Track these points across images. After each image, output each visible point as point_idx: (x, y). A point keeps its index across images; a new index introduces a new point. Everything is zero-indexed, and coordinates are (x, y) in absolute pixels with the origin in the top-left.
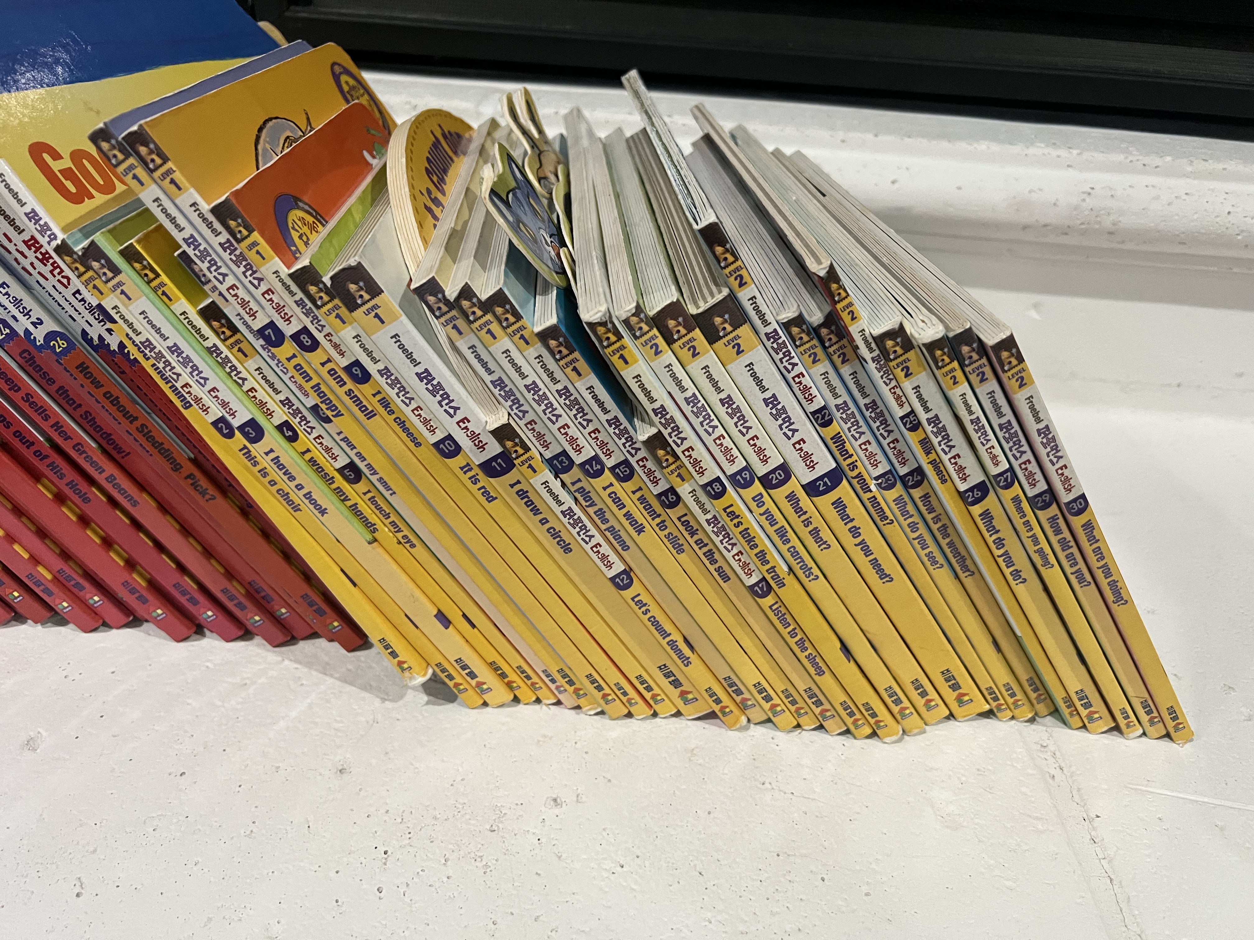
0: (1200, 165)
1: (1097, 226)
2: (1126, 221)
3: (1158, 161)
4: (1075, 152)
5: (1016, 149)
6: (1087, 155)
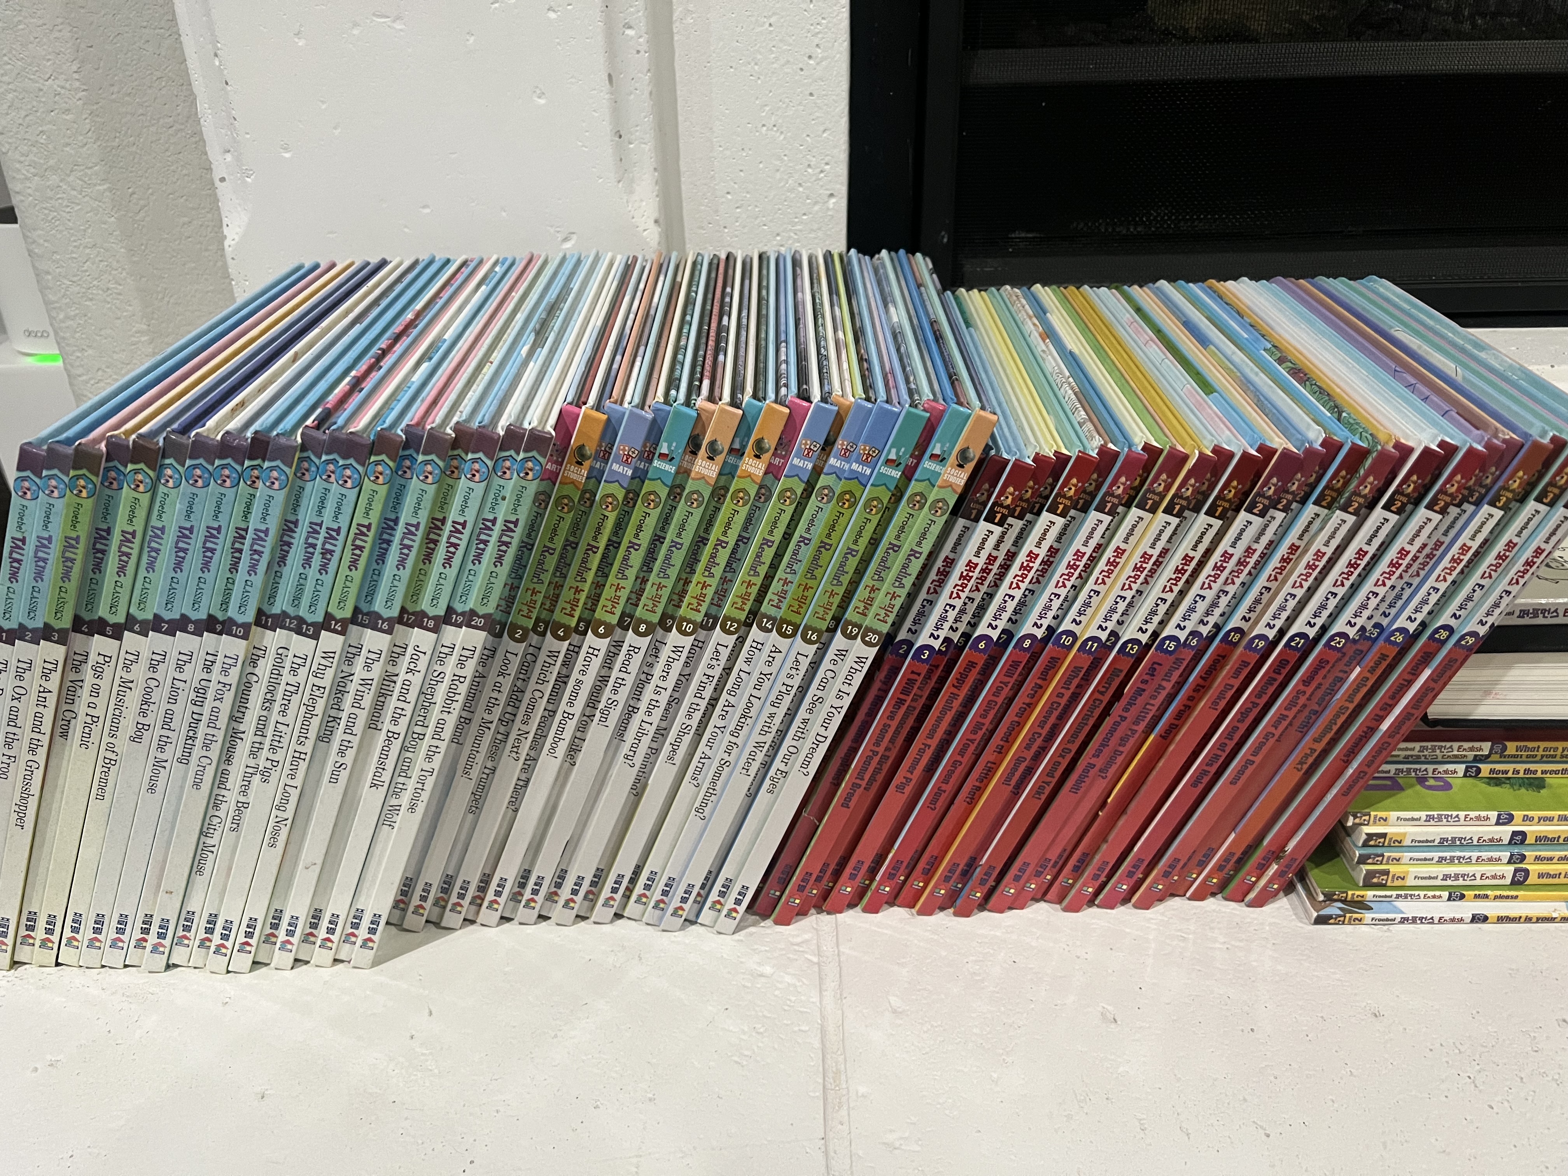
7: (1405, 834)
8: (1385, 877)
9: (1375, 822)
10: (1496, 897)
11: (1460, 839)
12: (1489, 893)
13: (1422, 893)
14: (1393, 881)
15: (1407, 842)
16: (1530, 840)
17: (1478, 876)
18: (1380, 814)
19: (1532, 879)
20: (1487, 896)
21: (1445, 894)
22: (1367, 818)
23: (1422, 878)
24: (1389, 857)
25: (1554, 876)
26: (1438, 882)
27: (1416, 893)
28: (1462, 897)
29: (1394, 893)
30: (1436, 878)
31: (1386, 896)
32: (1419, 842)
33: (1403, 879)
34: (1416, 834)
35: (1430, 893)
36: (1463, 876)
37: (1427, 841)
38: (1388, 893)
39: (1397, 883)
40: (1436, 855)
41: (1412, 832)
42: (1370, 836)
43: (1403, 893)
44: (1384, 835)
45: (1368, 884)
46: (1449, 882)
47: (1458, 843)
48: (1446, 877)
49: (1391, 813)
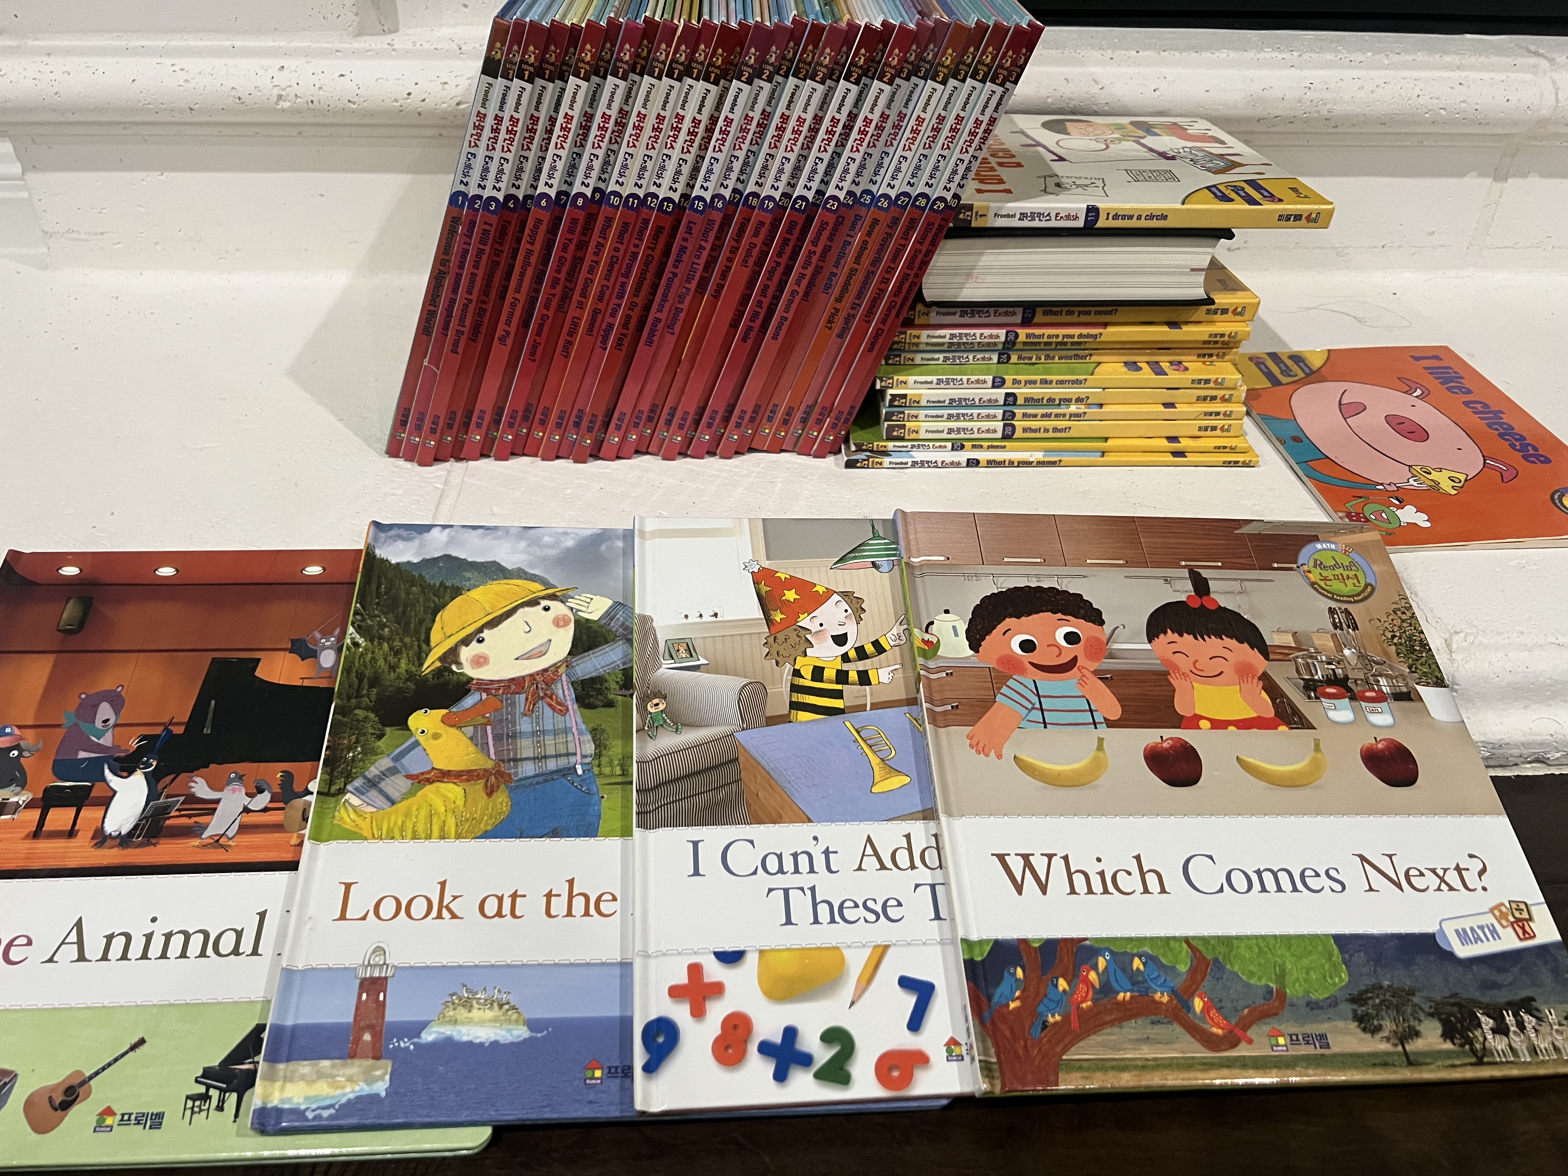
0: (1395, 58)
1: (1316, 115)
2: (1339, 109)
3: (1361, 58)
4: (1296, 54)
5: (1250, 55)
6: (1305, 56)
7: (921, 395)
8: (902, 431)
9: (897, 385)
10: (989, 447)
11: (965, 399)
12: (982, 444)
13: (931, 444)
14: (909, 435)
15: (923, 403)
16: (1020, 401)
17: (976, 430)
18: (902, 378)
19: (1019, 433)
20: (981, 447)
21: (949, 445)
22: (890, 381)
23: (932, 432)
24: (909, 414)
25: (1035, 431)
26: (944, 436)
27: (927, 444)
28: (962, 447)
29: (909, 444)
30: (942, 431)
31: (903, 447)
32: (934, 402)
33: (917, 432)
34: (930, 395)
35: (937, 444)
36: (964, 429)
37: (939, 402)
38: (905, 444)
39: (913, 436)
40: (945, 412)
41: (926, 394)
42: (894, 396)
43: (916, 443)
44: (904, 396)
45: (890, 438)
46: (953, 436)
47: (964, 403)
48: (950, 431)
49: (910, 377)
